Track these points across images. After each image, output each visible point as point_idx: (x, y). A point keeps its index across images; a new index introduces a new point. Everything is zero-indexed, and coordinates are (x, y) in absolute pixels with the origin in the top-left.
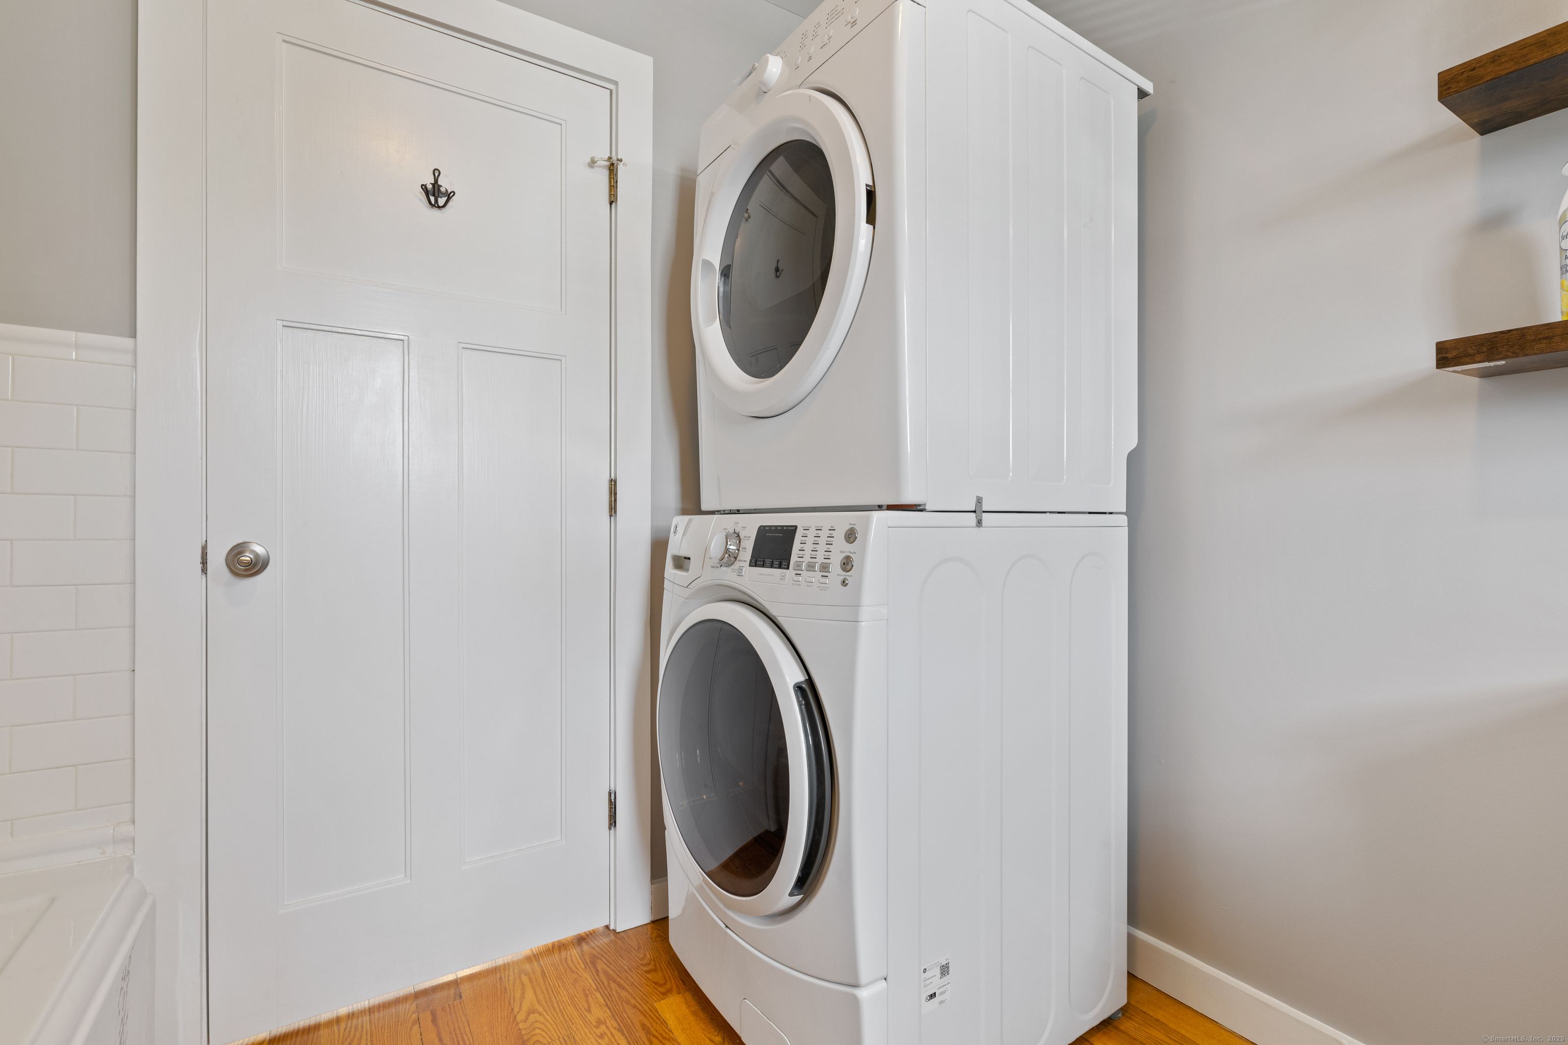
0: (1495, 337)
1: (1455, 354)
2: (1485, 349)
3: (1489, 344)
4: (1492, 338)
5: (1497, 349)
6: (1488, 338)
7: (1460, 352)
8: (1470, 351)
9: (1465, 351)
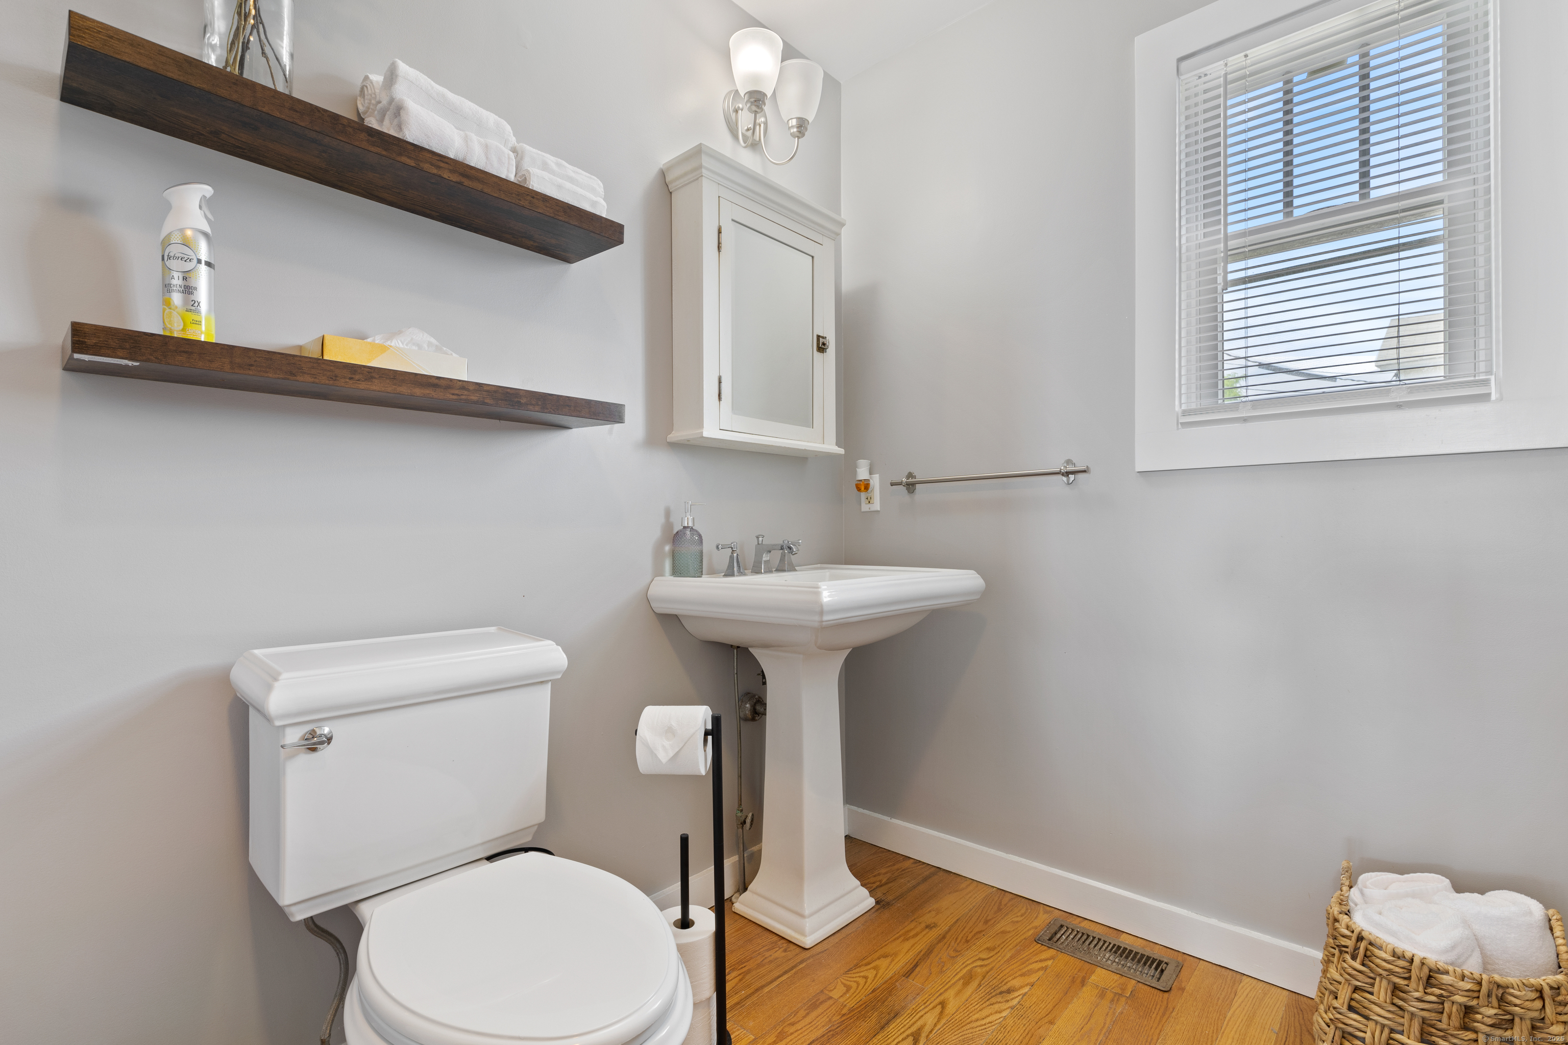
0: (139, 336)
1: (94, 341)
2: (127, 345)
3: (132, 341)
4: (135, 336)
5: (140, 350)
6: (130, 335)
7: (100, 341)
8: (112, 343)
9: (106, 341)
